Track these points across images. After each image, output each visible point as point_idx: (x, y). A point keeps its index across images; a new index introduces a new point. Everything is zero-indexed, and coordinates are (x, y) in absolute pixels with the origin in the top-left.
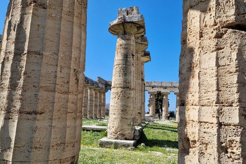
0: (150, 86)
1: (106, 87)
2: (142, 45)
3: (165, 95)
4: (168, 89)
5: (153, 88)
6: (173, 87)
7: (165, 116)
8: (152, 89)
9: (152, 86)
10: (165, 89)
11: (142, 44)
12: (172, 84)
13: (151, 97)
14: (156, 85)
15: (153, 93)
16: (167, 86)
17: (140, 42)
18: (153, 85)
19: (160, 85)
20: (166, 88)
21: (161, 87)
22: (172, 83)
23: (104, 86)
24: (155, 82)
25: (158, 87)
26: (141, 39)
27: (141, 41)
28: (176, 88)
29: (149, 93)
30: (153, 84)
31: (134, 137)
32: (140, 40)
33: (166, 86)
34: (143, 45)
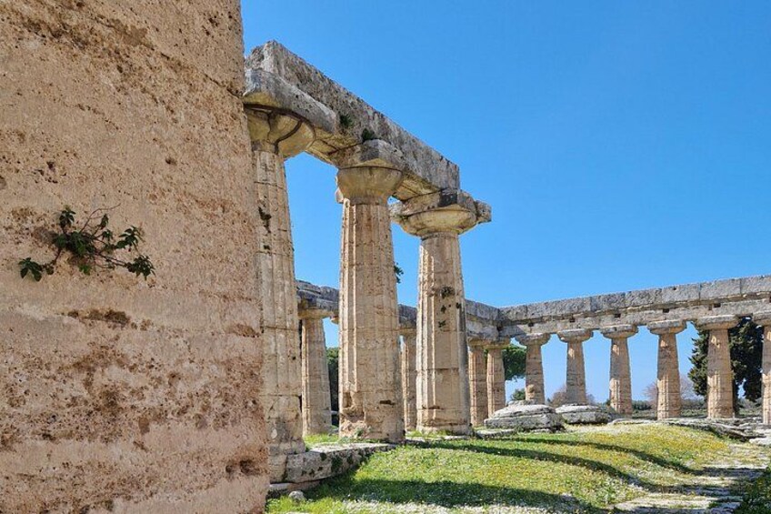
0: (654, 307)
1: (499, 329)
2: (371, 173)
3: (716, 330)
4: (728, 307)
5: (666, 311)
6: (745, 299)
7: (717, 408)
8: (662, 317)
9: (664, 305)
10: (714, 309)
11: (370, 168)
12: (741, 288)
13: (663, 344)
14: (677, 297)
15: (667, 329)
16: (723, 295)
17: (361, 164)
18: (667, 300)
19: (694, 298)
20: (718, 306)
21: (698, 303)
22: (742, 283)
23: (490, 329)
24: (675, 289)
25: (686, 306)
26: (363, 151)
27: (363, 159)
28: (759, 298)
29: (652, 330)
30: (668, 297)
31: (285, 476)
32: (359, 156)
33: (716, 299)
34: (377, 174)
